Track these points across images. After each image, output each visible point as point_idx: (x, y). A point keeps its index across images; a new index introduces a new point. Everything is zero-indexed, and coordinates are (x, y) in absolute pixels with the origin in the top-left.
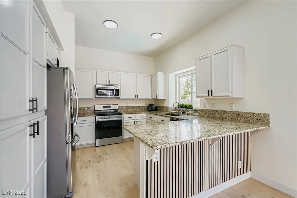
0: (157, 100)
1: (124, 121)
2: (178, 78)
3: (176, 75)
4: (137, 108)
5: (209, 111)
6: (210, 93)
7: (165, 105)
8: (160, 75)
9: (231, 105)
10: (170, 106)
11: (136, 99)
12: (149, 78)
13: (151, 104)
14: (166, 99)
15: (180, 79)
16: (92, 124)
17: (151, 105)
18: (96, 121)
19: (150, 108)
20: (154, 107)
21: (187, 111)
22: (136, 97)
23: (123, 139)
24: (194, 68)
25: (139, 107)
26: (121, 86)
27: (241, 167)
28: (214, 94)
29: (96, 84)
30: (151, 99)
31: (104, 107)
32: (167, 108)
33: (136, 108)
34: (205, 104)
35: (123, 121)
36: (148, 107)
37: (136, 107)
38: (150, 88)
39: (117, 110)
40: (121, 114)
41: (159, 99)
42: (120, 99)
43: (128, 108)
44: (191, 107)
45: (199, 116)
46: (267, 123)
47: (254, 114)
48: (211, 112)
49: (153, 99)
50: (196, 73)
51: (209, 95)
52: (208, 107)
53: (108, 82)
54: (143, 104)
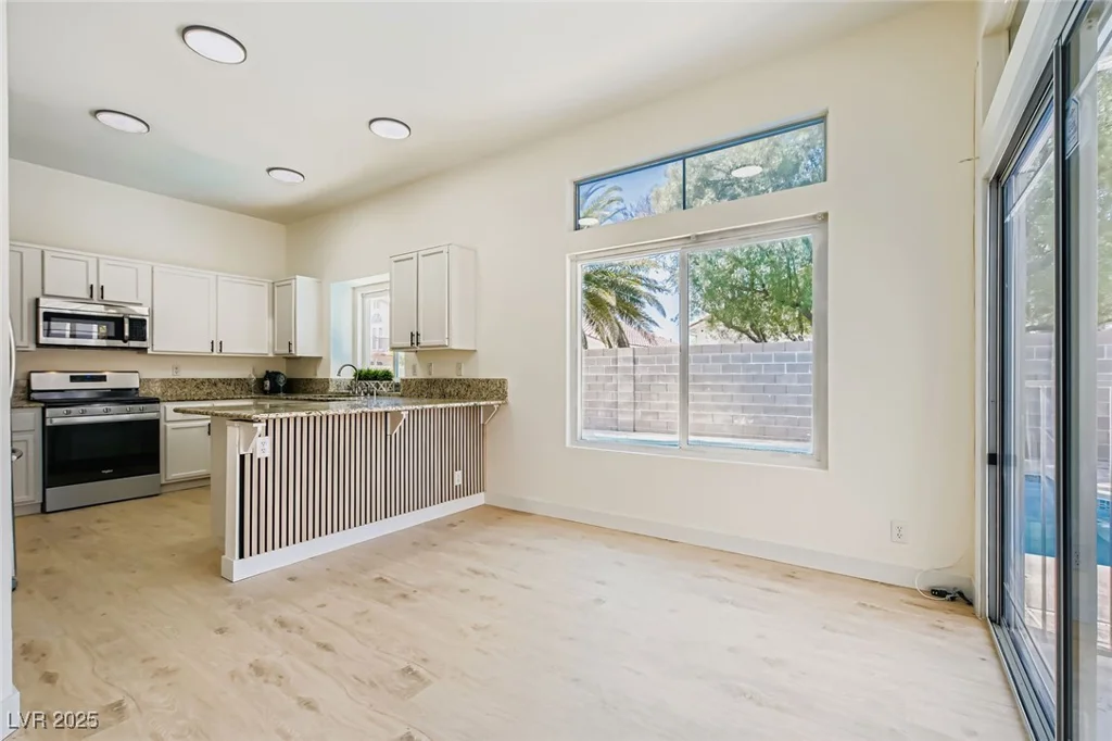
0: (292, 359)
1: (168, 425)
2: (359, 298)
3: (354, 288)
4: (220, 385)
5: (420, 382)
6: (415, 337)
7: (320, 375)
8: (304, 285)
9: (459, 367)
10: (333, 376)
11: (215, 354)
12: (265, 291)
13: (273, 373)
14: (321, 358)
15: (367, 300)
16: (29, 437)
17: (272, 376)
18: (48, 423)
19: (268, 383)
20: (281, 382)
21: (378, 386)
22: (216, 348)
23: (163, 482)
24: (386, 277)
25: (224, 381)
26: (155, 309)
27: (461, 483)
28: (421, 340)
29: (38, 295)
30: (271, 355)
31: (73, 379)
32: (327, 381)
33: (215, 384)
34: (414, 367)
35: (162, 424)
36: (260, 382)
37: (213, 383)
38: (268, 322)
39: (137, 389)
40: (156, 401)
41: (298, 355)
42: (149, 351)
43: (182, 385)
44: (387, 376)
45: (402, 396)
46: (503, 396)
47: (488, 380)
48: (424, 384)
49: (278, 357)
50: (390, 290)
51: (412, 344)
52: (421, 375)
53: (95, 293)
54: (245, 372)
